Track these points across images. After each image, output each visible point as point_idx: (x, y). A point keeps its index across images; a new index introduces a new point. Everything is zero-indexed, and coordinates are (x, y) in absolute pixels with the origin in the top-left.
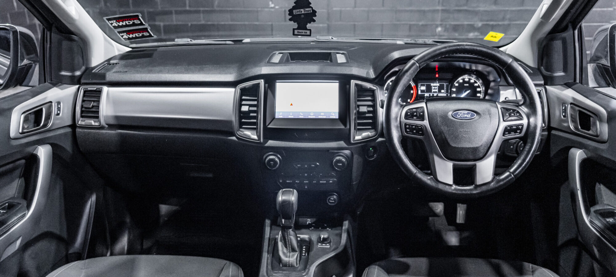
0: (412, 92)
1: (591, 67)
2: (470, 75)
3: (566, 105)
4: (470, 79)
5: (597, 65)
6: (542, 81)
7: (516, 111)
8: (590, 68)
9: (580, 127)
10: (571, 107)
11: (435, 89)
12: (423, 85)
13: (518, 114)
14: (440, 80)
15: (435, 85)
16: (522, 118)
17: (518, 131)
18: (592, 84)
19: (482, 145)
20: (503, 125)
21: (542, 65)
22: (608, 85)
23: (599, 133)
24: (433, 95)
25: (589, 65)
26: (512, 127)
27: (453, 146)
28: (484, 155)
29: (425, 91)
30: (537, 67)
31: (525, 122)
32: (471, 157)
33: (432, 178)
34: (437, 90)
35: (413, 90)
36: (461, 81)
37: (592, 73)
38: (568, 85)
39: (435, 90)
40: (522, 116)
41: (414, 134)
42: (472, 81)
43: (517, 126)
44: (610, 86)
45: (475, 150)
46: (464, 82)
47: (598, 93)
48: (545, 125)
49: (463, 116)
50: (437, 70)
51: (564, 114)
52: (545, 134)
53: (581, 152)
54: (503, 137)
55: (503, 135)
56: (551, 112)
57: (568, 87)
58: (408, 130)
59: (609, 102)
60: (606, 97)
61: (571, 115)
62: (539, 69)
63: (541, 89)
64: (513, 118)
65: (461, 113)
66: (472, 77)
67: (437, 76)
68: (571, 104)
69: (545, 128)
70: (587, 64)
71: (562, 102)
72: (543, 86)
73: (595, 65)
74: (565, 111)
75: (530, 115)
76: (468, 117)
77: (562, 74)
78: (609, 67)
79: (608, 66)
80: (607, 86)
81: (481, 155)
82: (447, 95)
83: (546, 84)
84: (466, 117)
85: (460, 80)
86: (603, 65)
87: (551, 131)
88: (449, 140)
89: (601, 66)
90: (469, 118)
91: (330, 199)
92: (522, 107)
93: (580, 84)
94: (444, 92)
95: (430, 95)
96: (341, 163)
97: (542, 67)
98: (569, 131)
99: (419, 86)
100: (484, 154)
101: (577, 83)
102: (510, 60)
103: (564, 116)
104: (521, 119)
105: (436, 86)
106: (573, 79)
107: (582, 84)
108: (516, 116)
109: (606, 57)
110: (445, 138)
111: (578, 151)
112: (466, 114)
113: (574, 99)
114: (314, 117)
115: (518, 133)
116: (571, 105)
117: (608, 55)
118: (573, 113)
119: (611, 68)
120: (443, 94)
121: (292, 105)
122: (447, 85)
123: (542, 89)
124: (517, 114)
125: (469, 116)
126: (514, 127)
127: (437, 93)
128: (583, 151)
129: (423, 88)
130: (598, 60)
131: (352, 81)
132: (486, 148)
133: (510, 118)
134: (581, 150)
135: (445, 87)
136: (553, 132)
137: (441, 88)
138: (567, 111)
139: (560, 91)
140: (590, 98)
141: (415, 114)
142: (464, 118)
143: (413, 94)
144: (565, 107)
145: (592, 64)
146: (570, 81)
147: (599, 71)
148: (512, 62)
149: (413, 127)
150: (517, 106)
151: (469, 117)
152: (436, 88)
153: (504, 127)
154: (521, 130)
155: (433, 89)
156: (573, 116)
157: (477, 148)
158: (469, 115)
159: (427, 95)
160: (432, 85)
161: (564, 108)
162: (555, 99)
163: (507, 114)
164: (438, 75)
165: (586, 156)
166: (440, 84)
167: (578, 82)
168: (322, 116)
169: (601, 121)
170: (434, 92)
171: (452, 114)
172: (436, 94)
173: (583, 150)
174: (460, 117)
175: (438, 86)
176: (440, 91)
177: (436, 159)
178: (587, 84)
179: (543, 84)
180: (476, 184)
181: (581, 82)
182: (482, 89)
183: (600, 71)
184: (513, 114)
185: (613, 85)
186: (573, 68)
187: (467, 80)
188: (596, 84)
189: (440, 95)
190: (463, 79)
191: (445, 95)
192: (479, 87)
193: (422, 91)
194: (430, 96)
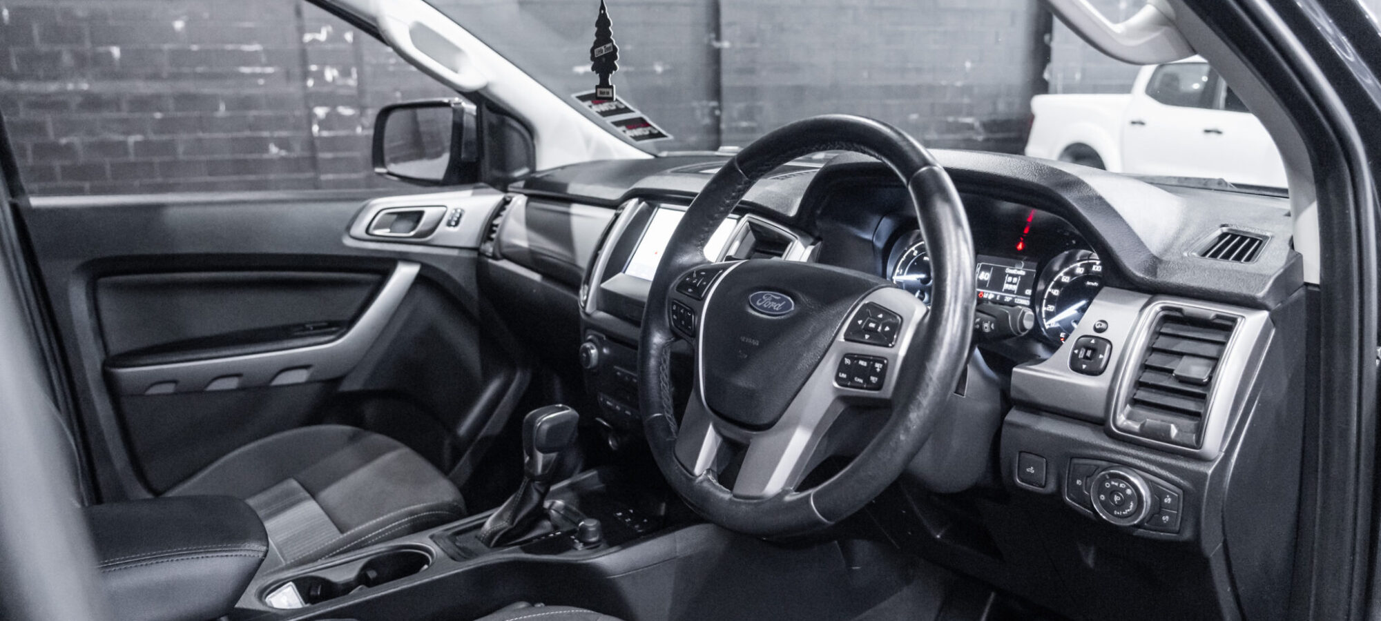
7: (890, 320)
11: (1011, 283)
12: (988, 268)
13: (888, 328)
14: (1026, 258)
15: (1015, 271)
17: (873, 379)
24: (1003, 297)
26: (858, 360)
28: (772, 419)
29: (987, 286)
34: (1015, 288)
36: (1080, 271)
39: (1011, 287)
41: (681, 328)
43: (871, 360)
46: (1088, 274)
49: (768, 304)
54: (835, 385)
55: (836, 381)
58: (675, 316)
65: (769, 296)
67: (1020, 246)
76: (774, 308)
84: (772, 309)
85: (1078, 265)
90: (776, 311)
95: (996, 295)
105: (1017, 276)
112: (775, 301)
120: (1026, 299)
124: (883, 328)
126: (861, 362)
127: (1014, 296)
131: (747, 216)
137: (1025, 283)
141: (695, 281)
142: (767, 309)
149: (681, 311)
151: (777, 309)
152: (1015, 280)
153: (839, 354)
154: (880, 376)
155: (1007, 283)
158: (780, 305)
159: (988, 295)
160: (1008, 270)
163: (860, 322)
164: (1024, 245)
166: (1027, 272)
170: (1007, 291)
172: (1011, 298)
174: (761, 307)
175: (1022, 276)
176: (1020, 292)
184: (873, 325)
187: (1097, 269)
189: (1019, 301)
190: (1088, 267)
191: (1029, 303)
193: (981, 284)
194: (994, 301)
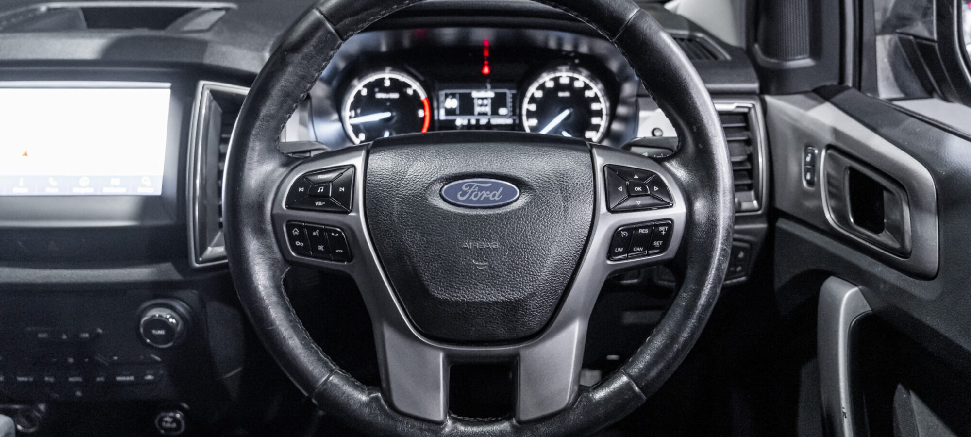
0: (421, 113)
1: (884, 44)
2: (574, 68)
3: (814, 151)
4: (573, 79)
5: (901, 40)
6: (754, 82)
7: (650, 178)
8: (883, 46)
9: (852, 220)
10: (829, 157)
11: (481, 105)
12: (453, 96)
13: (656, 189)
14: (495, 81)
15: (482, 96)
16: (668, 201)
17: (657, 244)
18: (886, 91)
19: (533, 294)
20: (607, 224)
21: (756, 40)
22: (930, 93)
23: (908, 243)
24: (478, 121)
25: (879, 38)
26: (637, 229)
27: (440, 296)
28: (544, 324)
29: (458, 112)
30: (743, 45)
31: (677, 211)
32: (502, 332)
33: (377, 398)
34: (488, 109)
35: (423, 108)
36: (550, 84)
37: (886, 60)
38: (823, 94)
39: (483, 109)
40: (669, 195)
41: (318, 255)
42: (578, 84)
43: (653, 226)
44: (935, 95)
45: (512, 309)
46: (559, 87)
47: (904, 116)
48: (760, 203)
49: (476, 196)
50: (486, 53)
51: (809, 177)
52: (761, 229)
53: (856, 293)
54: (609, 262)
55: (609, 257)
56: (775, 169)
57: (821, 99)
58: (298, 243)
59: (939, 143)
60: (928, 126)
61: (829, 177)
62: (749, 52)
63: (750, 106)
64: (639, 202)
65: (471, 186)
66: (580, 73)
67: (486, 70)
68: (829, 147)
69: (760, 212)
70: (876, 34)
71: (805, 141)
72: (757, 97)
73: (895, 37)
74: (812, 167)
75: (695, 190)
76: (492, 199)
77: (806, 62)
78: (933, 44)
79: (933, 41)
80: (927, 96)
81: (534, 324)
82: (514, 120)
83: (764, 90)
84: (487, 199)
85: (547, 79)
86: (916, 37)
87: (776, 220)
88: (426, 277)
89: (910, 41)
90: (495, 201)
91: (161, 420)
92: (672, 165)
93: (854, 92)
94: (506, 115)
95: (469, 121)
96: (161, 329)
97: (757, 46)
98: (822, 227)
99: (442, 98)
100: (546, 319)
101: (848, 88)
102: (631, 11)
103: (810, 183)
104: (667, 205)
105: (486, 98)
106: (838, 77)
107: (859, 88)
108: (648, 195)
109: (926, 14)
110: (415, 270)
111: (849, 290)
112: (486, 189)
113: (836, 132)
114: (90, 191)
115: (654, 248)
116: (829, 152)
117: (932, 8)
118: (832, 173)
119: (939, 45)
120: (504, 118)
121: (26, 155)
122: (513, 95)
123: (754, 106)
124: (652, 189)
125: (496, 196)
126: (641, 231)
127: (489, 117)
128: (861, 291)
129: (452, 103)
130: (904, 26)
131: (202, 83)
132: (551, 302)
133: (629, 203)
134: (856, 289)
135: (509, 100)
136: (783, 224)
137: (498, 103)
138: (817, 166)
139: (801, 111)
140: (883, 130)
141: (321, 190)
142: (478, 201)
143: (424, 118)
144: (814, 157)
145: (888, 37)
146: (828, 83)
147: (905, 55)
148: (639, 16)
149: (314, 234)
150: (660, 161)
151: (496, 198)
152: (485, 102)
153: (609, 228)
154: (666, 239)
155: (478, 106)
156: (833, 181)
157: (517, 301)
158: (498, 194)
159: (460, 121)
160: (475, 94)
161: (808, 159)
162: (789, 134)
163: (621, 189)
164: (490, 69)
165: (868, 309)
166: (496, 94)
167: (849, 83)
168: (115, 186)
169: (916, 204)
170: (480, 114)
171: (441, 190)
172: (486, 120)
173: (861, 287)
174: (468, 199)
175: (492, 98)
176: (495, 113)
177: (389, 337)
178: (875, 90)
179: (758, 91)
180: (519, 418)
181: (858, 85)
182: (602, 105)
183: (908, 55)
184: (639, 189)
185: (941, 90)
186: (838, 46)
187: (565, 80)
188: (897, 90)
189: (495, 121)
190: (556, 80)
191: (509, 121)
192: (596, 99)
193: (449, 112)
194: (469, 126)
